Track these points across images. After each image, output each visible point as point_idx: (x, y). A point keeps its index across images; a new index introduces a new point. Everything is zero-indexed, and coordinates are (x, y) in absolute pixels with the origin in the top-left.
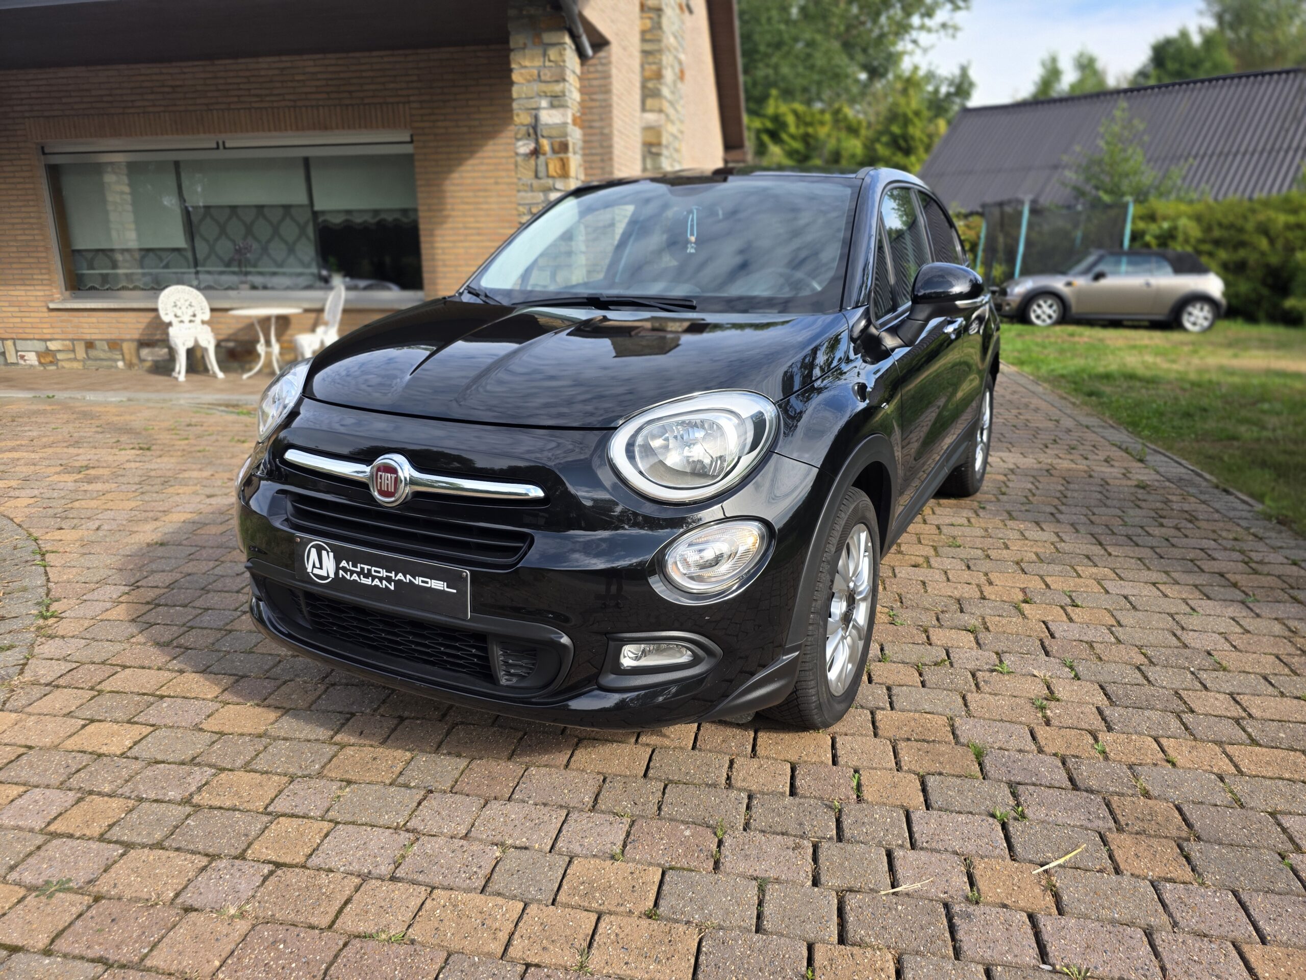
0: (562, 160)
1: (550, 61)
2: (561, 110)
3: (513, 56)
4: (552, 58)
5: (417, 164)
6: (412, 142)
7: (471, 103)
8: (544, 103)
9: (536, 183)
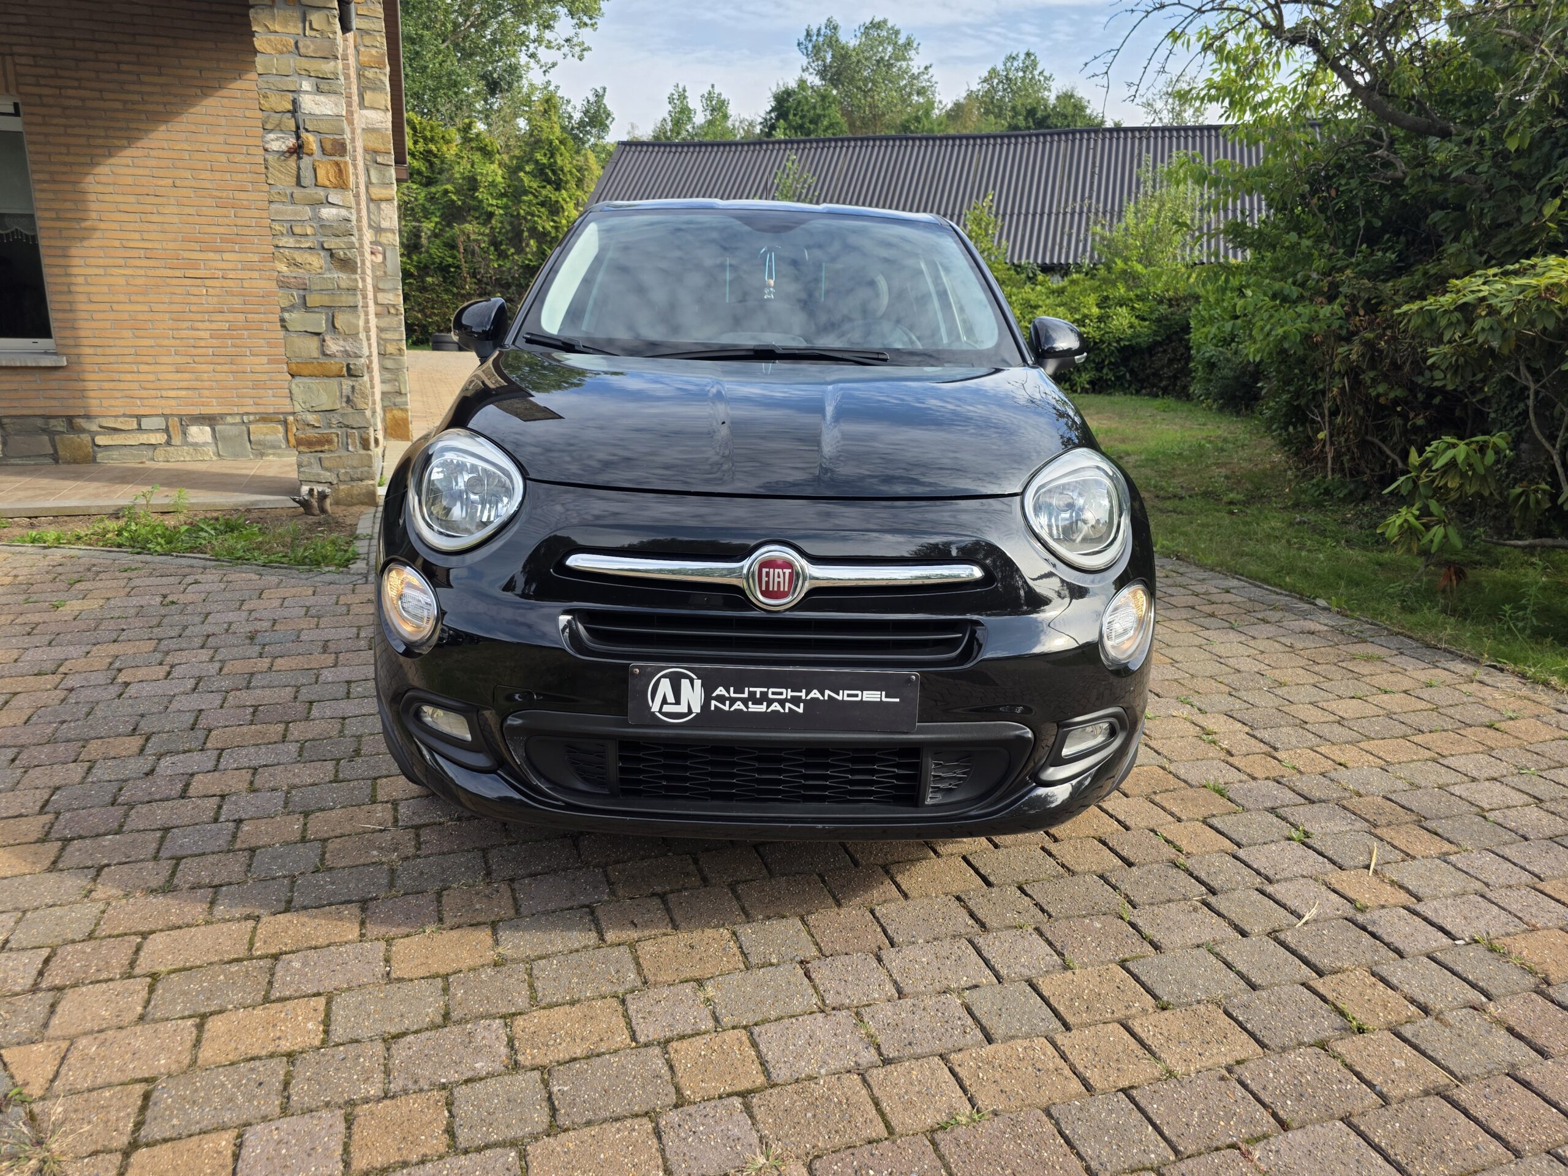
0: (337, 164)
1: (312, 28)
2: (333, 98)
3: (252, 12)
4: (315, 26)
5: (28, 148)
6: (17, 114)
7: (124, 67)
8: (306, 85)
9: (298, 192)
